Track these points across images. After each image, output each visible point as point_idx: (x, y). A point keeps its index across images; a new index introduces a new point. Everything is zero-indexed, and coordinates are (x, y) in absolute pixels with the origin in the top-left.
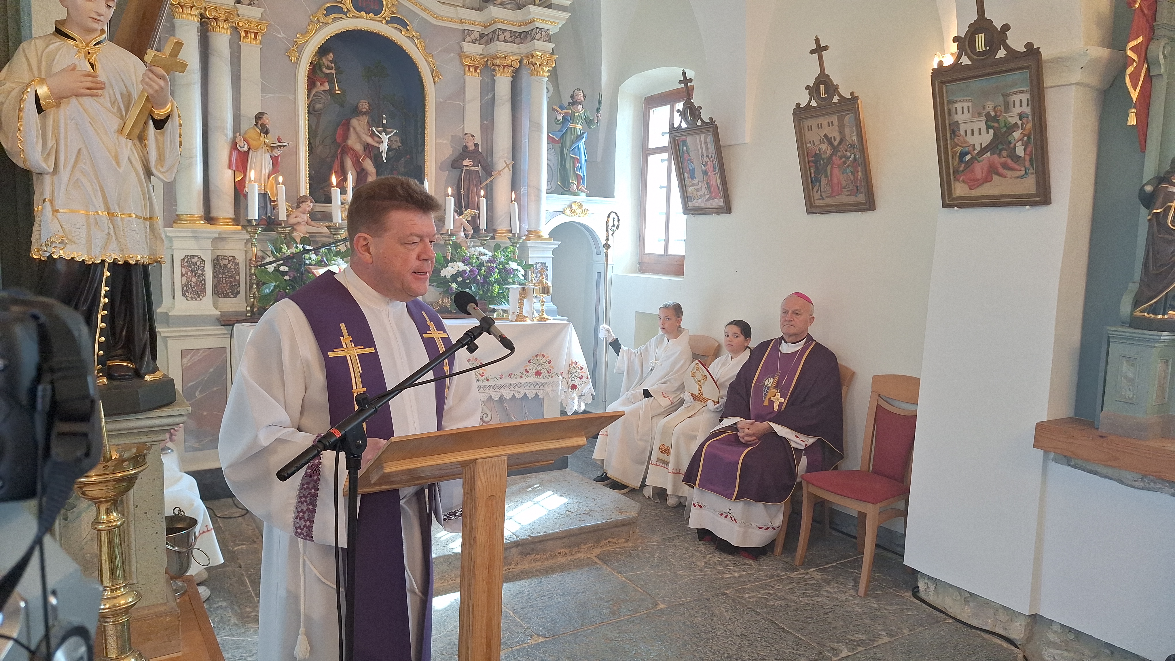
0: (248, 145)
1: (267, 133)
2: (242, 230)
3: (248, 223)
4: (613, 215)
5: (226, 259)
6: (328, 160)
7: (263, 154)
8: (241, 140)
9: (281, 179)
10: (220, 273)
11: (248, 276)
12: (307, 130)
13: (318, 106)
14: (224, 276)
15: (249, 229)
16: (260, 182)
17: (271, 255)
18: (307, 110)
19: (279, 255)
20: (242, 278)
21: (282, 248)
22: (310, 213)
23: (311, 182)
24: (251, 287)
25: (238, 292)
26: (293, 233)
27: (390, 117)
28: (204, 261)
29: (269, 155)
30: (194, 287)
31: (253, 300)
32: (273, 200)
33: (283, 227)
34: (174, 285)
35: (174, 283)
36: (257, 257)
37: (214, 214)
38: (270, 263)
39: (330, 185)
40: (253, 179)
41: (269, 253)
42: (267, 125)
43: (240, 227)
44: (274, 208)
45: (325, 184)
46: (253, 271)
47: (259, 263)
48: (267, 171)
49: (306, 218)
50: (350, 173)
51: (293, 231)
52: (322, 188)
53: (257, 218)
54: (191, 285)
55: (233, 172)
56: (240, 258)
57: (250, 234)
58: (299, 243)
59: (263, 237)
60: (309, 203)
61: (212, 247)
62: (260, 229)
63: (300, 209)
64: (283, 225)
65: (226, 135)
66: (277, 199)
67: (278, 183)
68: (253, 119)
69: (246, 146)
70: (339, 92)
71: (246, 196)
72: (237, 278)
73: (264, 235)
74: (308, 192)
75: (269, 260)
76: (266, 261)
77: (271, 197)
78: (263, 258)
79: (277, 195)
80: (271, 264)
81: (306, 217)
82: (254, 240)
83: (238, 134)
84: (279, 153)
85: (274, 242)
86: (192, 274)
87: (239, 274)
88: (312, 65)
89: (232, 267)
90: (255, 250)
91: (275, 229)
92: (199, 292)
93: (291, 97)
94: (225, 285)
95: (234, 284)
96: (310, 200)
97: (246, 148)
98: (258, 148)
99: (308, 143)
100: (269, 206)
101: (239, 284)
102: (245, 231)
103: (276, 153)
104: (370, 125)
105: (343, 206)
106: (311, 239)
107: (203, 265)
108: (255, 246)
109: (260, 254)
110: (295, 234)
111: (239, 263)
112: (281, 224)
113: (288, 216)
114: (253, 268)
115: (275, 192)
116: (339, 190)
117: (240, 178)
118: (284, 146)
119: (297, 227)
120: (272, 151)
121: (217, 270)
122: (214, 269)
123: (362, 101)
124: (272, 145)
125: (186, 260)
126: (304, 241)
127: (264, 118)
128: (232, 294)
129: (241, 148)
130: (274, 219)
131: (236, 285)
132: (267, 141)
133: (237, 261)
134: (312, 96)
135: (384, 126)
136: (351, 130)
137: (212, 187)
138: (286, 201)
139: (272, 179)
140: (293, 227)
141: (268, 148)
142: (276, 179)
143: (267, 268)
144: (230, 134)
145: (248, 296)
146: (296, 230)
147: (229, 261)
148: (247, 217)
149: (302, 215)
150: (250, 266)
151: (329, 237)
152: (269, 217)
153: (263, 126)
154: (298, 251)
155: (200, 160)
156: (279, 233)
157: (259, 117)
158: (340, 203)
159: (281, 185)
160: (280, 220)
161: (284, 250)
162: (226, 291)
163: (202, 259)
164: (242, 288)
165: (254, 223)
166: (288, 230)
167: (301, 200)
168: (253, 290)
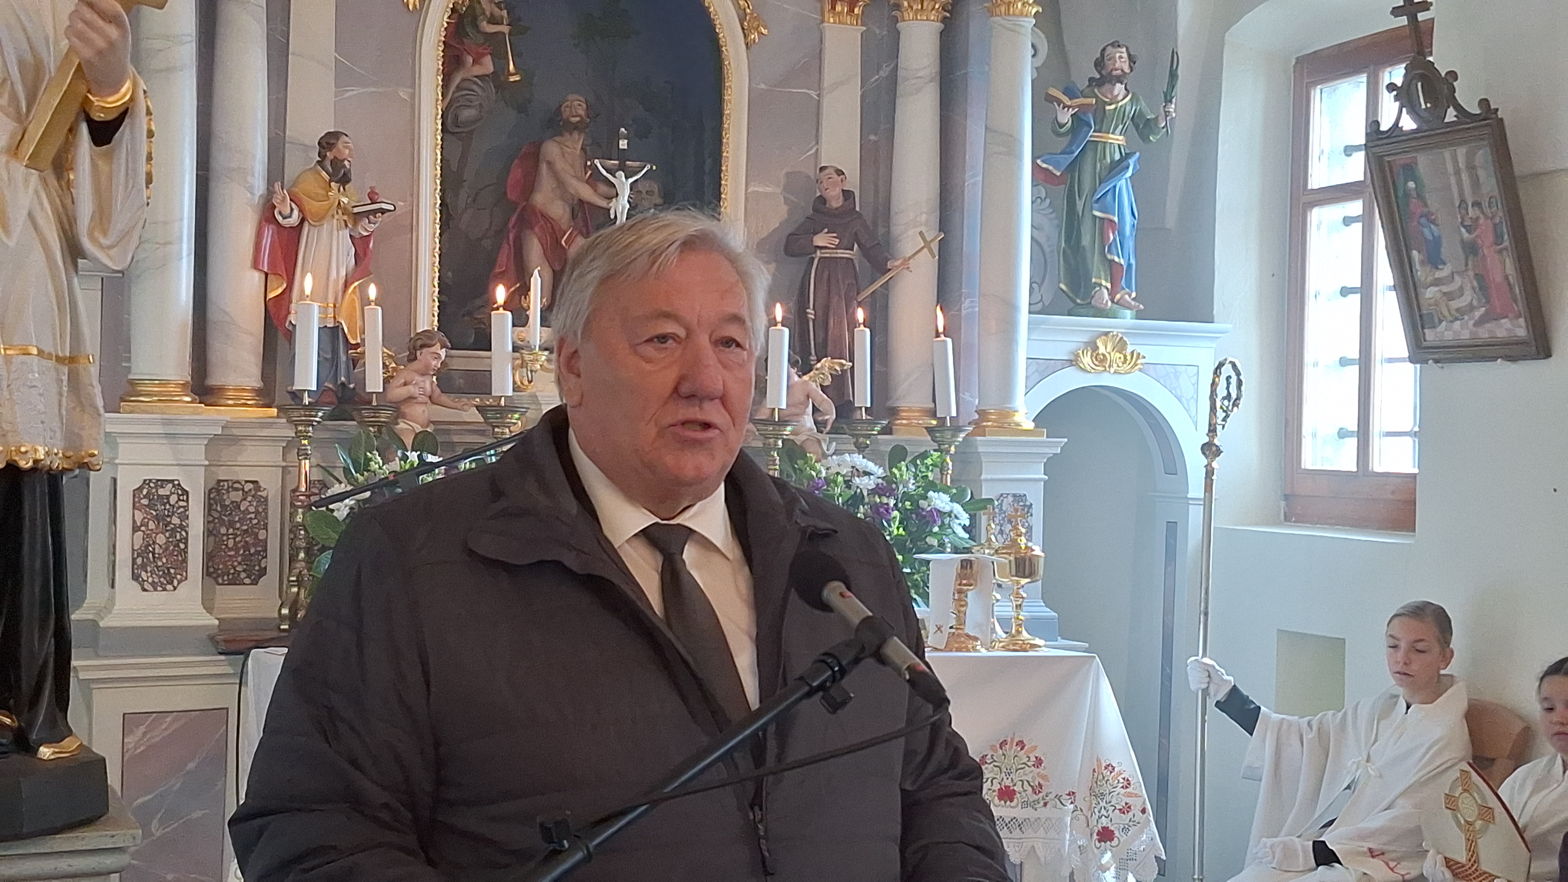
0: (300, 211)
1: (344, 180)
2: (278, 417)
3: (293, 399)
4: (1227, 370)
5: (237, 489)
6: (487, 243)
7: (335, 232)
8: (284, 198)
9: (372, 292)
10: (222, 522)
11: (287, 531)
12: (439, 172)
13: (467, 114)
14: (231, 531)
15: (296, 415)
16: (326, 298)
17: (342, 477)
18: (439, 122)
19: (361, 478)
20: (273, 538)
21: (371, 460)
22: (438, 373)
23: (444, 298)
24: (293, 559)
25: (263, 572)
26: (397, 424)
27: (639, 135)
28: (187, 492)
29: (347, 232)
30: (160, 559)
31: (295, 590)
32: (353, 342)
33: (376, 409)
34: (114, 554)
35: (114, 547)
36: (310, 484)
37: (214, 380)
38: (340, 497)
39: (490, 304)
40: (308, 291)
41: (339, 474)
42: (346, 163)
43: (274, 411)
44: (356, 362)
45: (478, 302)
46: (299, 519)
47: (314, 499)
48: (343, 273)
49: (428, 386)
50: (536, 272)
51: (397, 418)
52: (469, 313)
53: (314, 388)
54: (154, 554)
55: (264, 276)
56: (271, 485)
57: (296, 425)
58: (409, 448)
59: (327, 435)
60: (437, 348)
61: (206, 459)
62: (320, 414)
63: (415, 365)
64: (374, 403)
65: (250, 189)
66: (363, 340)
67: (365, 301)
68: (315, 147)
69: (296, 212)
70: (517, 78)
71: (290, 335)
72: (262, 535)
73: (328, 430)
74: (436, 323)
75: (338, 489)
76: (330, 493)
77: (349, 337)
78: (325, 486)
79: (363, 332)
80: (342, 500)
81: (429, 383)
82: (306, 442)
83: (277, 186)
84: (372, 227)
85: (351, 446)
86: (157, 526)
87: (266, 528)
88: (455, 16)
89: (252, 509)
90: (306, 465)
91: (355, 414)
92: (172, 571)
93: (403, 94)
94: (232, 553)
95: (252, 551)
96: (440, 340)
97: (294, 219)
98: (322, 218)
99: (439, 202)
100: (343, 358)
101: (266, 551)
102: (284, 420)
103: (365, 228)
104: (587, 154)
105: (517, 355)
106: (439, 439)
107: (184, 504)
108: (307, 456)
109: (317, 475)
110: (402, 425)
111: (266, 499)
112: (370, 403)
113: (386, 381)
114: (300, 510)
115: (359, 323)
116: (509, 313)
117: (280, 291)
118: (383, 211)
119: (406, 409)
120: (355, 224)
121: (216, 515)
122: (210, 515)
123: (571, 97)
124: (356, 210)
125: (145, 492)
126: (423, 442)
127: (340, 145)
128: (248, 577)
129: (284, 218)
130: (354, 389)
131: (258, 553)
132: (345, 200)
133: (264, 494)
134: (452, 89)
135: (623, 156)
136: (544, 168)
137: (213, 314)
138: (383, 345)
139: (354, 292)
140: (398, 409)
141: (345, 217)
142: (363, 289)
143: (332, 511)
144: (259, 186)
145: (285, 582)
146: (404, 416)
147: (245, 493)
148: (293, 384)
149: (418, 378)
150: (292, 505)
151: (481, 433)
152: (343, 384)
153: (337, 163)
154: (407, 467)
155: (189, 249)
156: (361, 423)
157: (328, 142)
158: (510, 348)
159: (373, 306)
160: (368, 390)
161: (374, 466)
162: (234, 568)
163: (183, 489)
164: (272, 562)
165: (306, 400)
166: (384, 416)
167: (419, 343)
168: (298, 565)
